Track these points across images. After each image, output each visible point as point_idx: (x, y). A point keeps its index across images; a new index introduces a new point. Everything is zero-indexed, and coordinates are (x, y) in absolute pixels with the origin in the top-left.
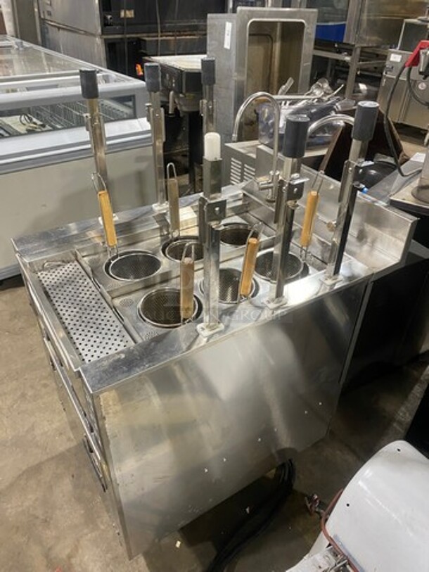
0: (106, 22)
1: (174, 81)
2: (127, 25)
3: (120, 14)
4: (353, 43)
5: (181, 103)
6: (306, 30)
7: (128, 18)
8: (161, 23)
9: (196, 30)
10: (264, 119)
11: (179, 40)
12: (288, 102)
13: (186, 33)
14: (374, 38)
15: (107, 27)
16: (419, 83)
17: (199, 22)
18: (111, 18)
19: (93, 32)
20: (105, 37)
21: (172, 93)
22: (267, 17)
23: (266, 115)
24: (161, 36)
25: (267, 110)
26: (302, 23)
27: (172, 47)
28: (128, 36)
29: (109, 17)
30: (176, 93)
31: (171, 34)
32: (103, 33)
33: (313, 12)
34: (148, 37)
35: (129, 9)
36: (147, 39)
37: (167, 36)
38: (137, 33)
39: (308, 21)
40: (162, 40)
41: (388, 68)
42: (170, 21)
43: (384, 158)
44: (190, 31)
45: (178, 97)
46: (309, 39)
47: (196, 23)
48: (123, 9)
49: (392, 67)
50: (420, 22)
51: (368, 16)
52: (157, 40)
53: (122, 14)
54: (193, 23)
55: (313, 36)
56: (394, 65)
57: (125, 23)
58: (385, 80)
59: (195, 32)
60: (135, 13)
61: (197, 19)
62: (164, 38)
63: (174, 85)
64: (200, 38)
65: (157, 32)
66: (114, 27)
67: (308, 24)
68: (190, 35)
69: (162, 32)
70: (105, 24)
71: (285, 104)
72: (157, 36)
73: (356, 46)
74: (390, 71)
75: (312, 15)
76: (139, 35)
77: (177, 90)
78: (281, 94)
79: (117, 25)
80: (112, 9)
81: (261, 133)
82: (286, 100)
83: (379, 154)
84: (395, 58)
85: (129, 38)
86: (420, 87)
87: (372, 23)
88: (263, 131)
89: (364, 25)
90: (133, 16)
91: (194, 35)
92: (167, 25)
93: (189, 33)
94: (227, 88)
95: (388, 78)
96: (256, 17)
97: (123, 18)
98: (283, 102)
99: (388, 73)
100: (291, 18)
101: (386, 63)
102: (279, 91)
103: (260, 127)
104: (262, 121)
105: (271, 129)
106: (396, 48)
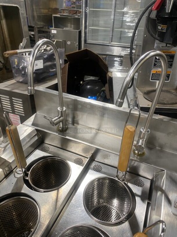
4: (34, 26)
6: (20, 12)
10: (15, 66)
12: (27, 54)
14: (42, 23)
16: (67, 42)
23: (16, 63)
25: (16, 60)
41: (52, 36)
43: (89, 77)
49: (54, 36)
50: (59, 16)
51: (37, 14)
56: (54, 35)
71: (26, 54)
73: (35, 27)
74: (53, 37)
75: (22, 3)
78: (21, 49)
81: (15, 75)
82: (25, 52)
83: (86, 76)
84: (54, 31)
86: (68, 43)
87: (39, 17)
88: (16, 74)
89: (36, 17)
98: (24, 54)
99: (53, 38)
100: (10, 3)
101: (51, 34)
102: (20, 47)
103: (13, 72)
104: (13, 67)
105: (23, 71)
106: (52, 27)
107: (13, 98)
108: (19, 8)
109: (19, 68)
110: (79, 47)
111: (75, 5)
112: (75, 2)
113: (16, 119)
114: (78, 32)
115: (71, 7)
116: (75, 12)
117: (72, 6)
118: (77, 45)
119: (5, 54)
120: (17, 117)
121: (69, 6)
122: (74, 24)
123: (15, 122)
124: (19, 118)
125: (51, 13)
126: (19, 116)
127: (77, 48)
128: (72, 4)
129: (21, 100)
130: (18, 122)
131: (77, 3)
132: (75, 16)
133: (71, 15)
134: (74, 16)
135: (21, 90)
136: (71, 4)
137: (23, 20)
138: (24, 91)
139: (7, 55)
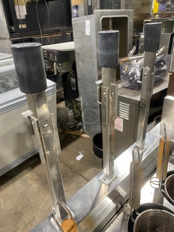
0: (12, 31)
1: (55, 57)
2: (24, 32)
3: (19, 27)
5: (61, 68)
6: (129, 21)
7: (24, 29)
8: (42, 30)
9: (58, 32)
10: (124, 72)
11: (52, 37)
13: (54, 34)
15: (12, 34)
17: (60, 28)
18: (14, 29)
19: (6, 38)
20: (12, 39)
21: (55, 64)
22: (110, 15)
23: (126, 70)
24: (43, 36)
25: (126, 67)
26: (126, 18)
27: (49, 41)
28: (24, 37)
29: (13, 28)
30: (57, 64)
31: (47, 34)
32: (11, 37)
33: (131, 11)
34: (35, 37)
35: (23, 24)
36: (35, 38)
37: (44, 36)
38: (30, 36)
39: (129, 16)
40: (43, 38)
41: (141, 41)
42: (45, 28)
44: (56, 32)
45: (59, 66)
46: (130, 26)
47: (58, 28)
48: (20, 24)
52: (41, 38)
53: (20, 27)
54: (57, 29)
55: (132, 24)
57: (22, 31)
58: (140, 46)
59: (58, 33)
60: (27, 26)
61: (58, 26)
62: (44, 37)
63: (56, 59)
64: (62, 35)
65: (40, 34)
66: (16, 33)
67: (130, 17)
68: (56, 34)
69: (42, 34)
70: (11, 32)
72: (40, 36)
75: (131, 13)
76: (30, 37)
77: (58, 62)
79: (18, 32)
80: (14, 24)
81: (122, 80)
82: (134, 59)
85: (25, 39)
88: (124, 79)
90: (26, 27)
91: (58, 34)
92: (44, 30)
93: (55, 33)
94: (91, 57)
95: (141, 45)
96: (105, 15)
97: (21, 29)
99: (141, 43)
100: (122, 15)
101: (140, 39)
102: (129, 55)
103: (121, 77)
104: (122, 73)
105: (131, 77)
106: (142, 32)
107: (120, 102)
108: (129, 18)
109: (128, 75)
110: (169, 50)
111: (169, 8)
112: (170, 5)
113: (119, 122)
114: (170, 35)
115: (165, 11)
116: (168, 15)
117: (166, 9)
118: (167, 49)
119: (120, 62)
120: (120, 120)
121: (163, 9)
122: (165, 28)
123: (117, 124)
124: (122, 122)
125: (142, 19)
126: (122, 120)
127: (167, 51)
128: (167, 7)
129: (129, 105)
130: (120, 125)
131: (172, 6)
132: (169, 19)
133: (163, 19)
134: (167, 19)
135: (129, 96)
136: (165, 7)
137: (129, 29)
138: (131, 96)
139: (121, 62)
